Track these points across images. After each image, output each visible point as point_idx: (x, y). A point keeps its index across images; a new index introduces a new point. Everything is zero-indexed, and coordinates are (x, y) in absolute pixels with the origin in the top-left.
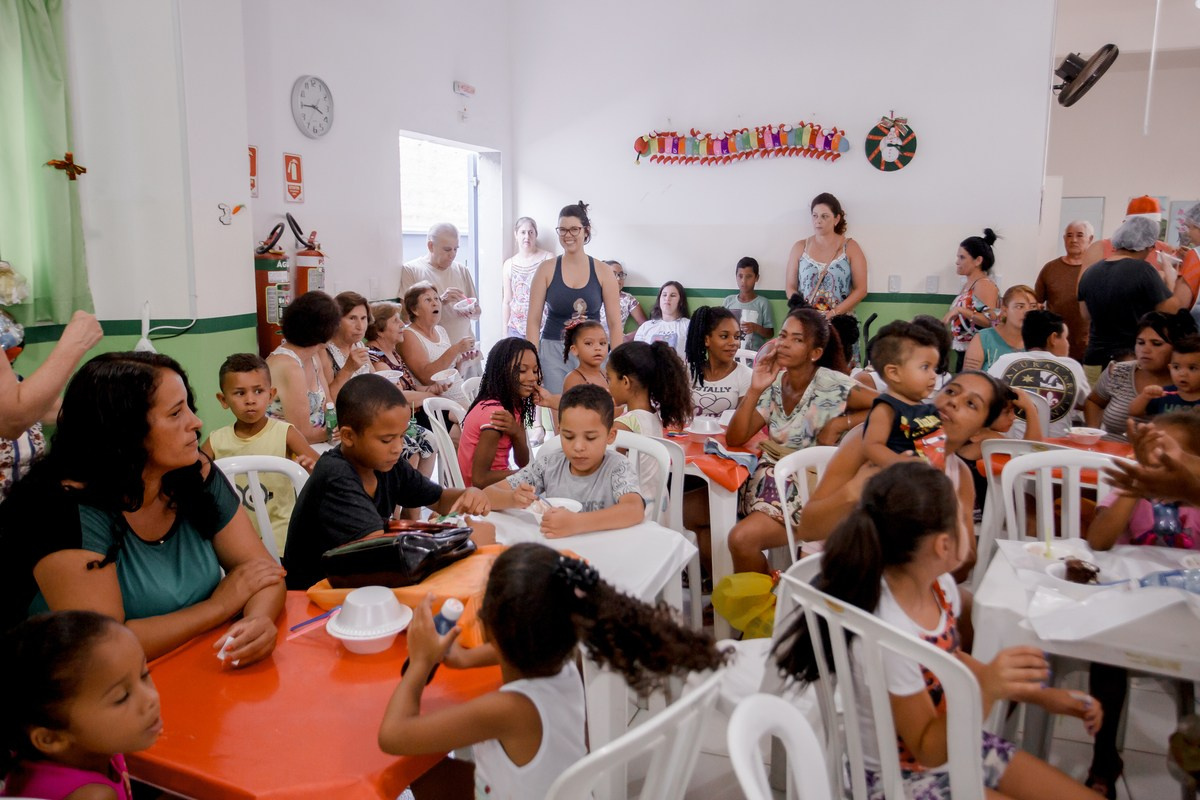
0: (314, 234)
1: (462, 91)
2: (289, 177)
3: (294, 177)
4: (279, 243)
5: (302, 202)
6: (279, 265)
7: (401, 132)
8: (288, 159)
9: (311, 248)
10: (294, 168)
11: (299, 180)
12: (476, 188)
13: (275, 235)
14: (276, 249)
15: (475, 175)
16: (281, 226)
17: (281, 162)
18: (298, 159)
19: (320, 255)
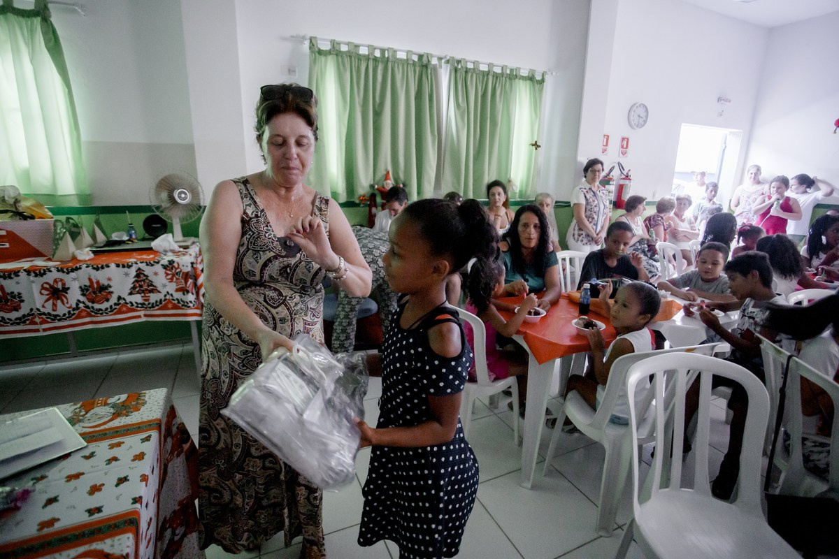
0: (629, 170)
1: (722, 102)
2: (622, 147)
3: (625, 146)
4: (612, 174)
5: (626, 157)
6: (611, 183)
7: (683, 124)
8: (623, 139)
9: (627, 177)
10: (625, 143)
11: (627, 147)
12: (724, 150)
13: (611, 170)
14: (611, 176)
15: (725, 143)
16: (613, 167)
17: (620, 140)
18: (628, 139)
19: (630, 179)
